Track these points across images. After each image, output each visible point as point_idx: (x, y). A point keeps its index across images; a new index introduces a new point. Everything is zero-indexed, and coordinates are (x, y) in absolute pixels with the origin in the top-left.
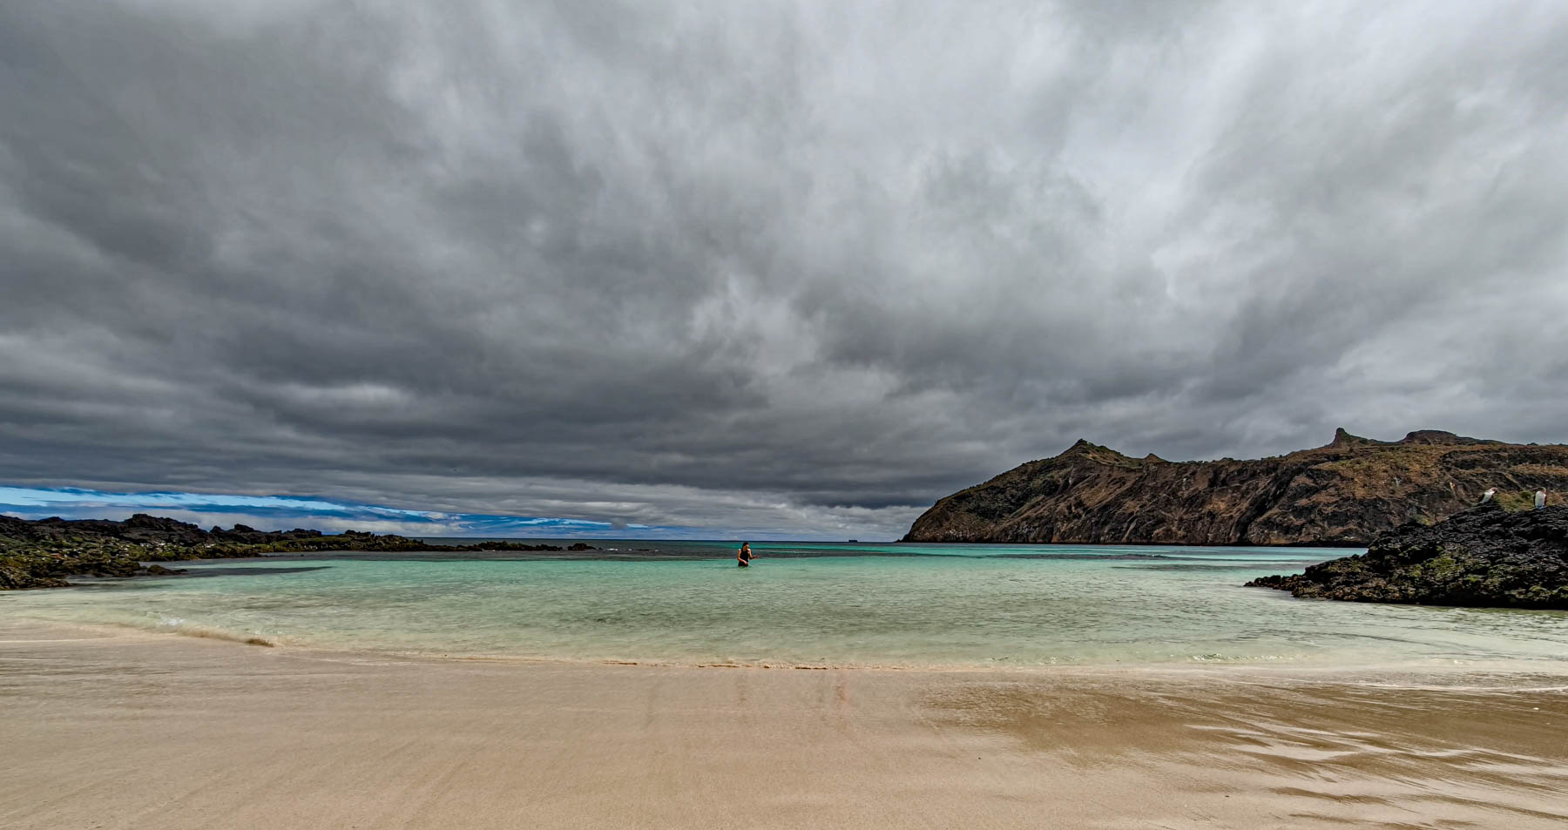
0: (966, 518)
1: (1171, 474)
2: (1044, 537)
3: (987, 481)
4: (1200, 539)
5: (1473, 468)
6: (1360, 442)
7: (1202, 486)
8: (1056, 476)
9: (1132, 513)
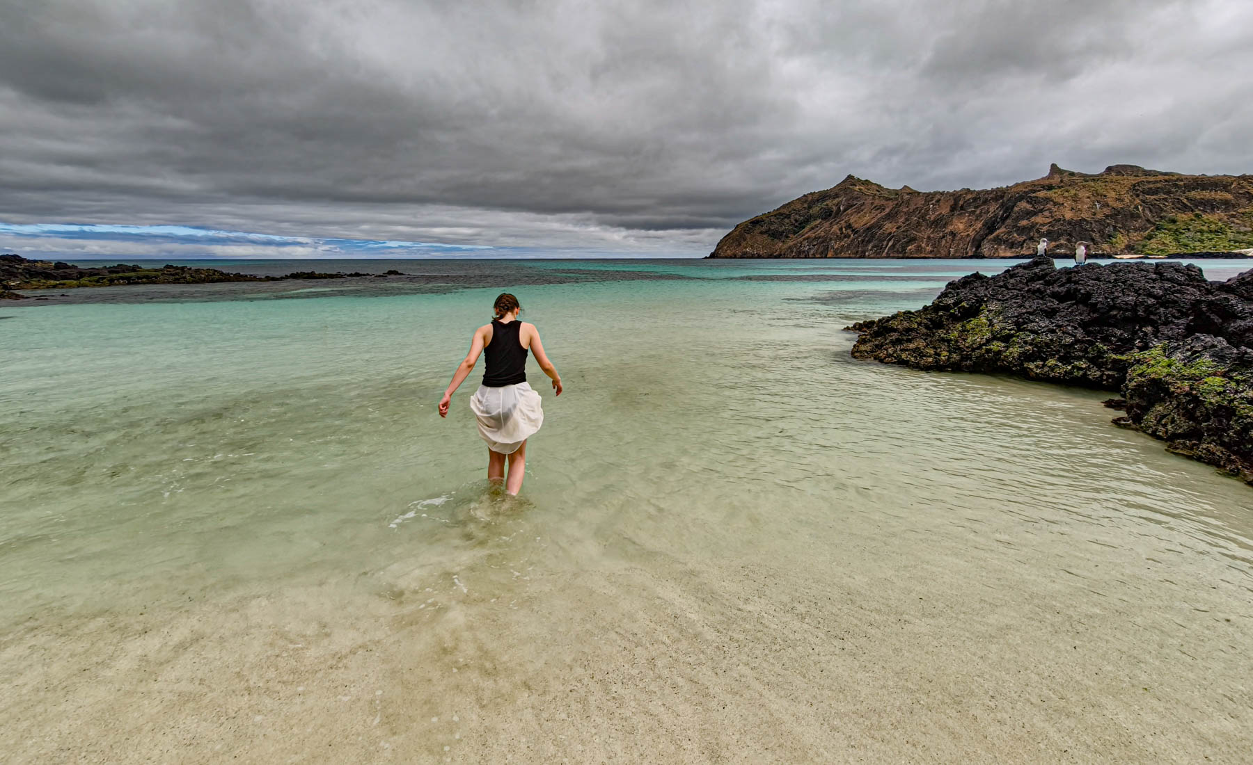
0: (759, 238)
1: (921, 202)
2: (822, 253)
3: (776, 209)
4: (943, 253)
5: (1157, 194)
6: (1070, 174)
7: (945, 210)
8: (830, 204)
9: (891, 233)
